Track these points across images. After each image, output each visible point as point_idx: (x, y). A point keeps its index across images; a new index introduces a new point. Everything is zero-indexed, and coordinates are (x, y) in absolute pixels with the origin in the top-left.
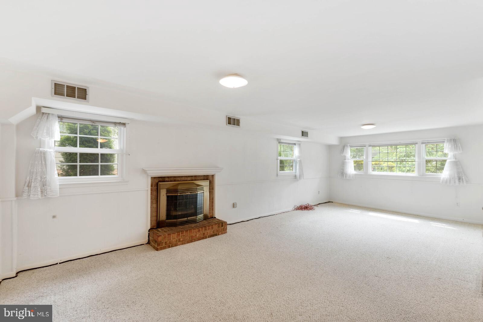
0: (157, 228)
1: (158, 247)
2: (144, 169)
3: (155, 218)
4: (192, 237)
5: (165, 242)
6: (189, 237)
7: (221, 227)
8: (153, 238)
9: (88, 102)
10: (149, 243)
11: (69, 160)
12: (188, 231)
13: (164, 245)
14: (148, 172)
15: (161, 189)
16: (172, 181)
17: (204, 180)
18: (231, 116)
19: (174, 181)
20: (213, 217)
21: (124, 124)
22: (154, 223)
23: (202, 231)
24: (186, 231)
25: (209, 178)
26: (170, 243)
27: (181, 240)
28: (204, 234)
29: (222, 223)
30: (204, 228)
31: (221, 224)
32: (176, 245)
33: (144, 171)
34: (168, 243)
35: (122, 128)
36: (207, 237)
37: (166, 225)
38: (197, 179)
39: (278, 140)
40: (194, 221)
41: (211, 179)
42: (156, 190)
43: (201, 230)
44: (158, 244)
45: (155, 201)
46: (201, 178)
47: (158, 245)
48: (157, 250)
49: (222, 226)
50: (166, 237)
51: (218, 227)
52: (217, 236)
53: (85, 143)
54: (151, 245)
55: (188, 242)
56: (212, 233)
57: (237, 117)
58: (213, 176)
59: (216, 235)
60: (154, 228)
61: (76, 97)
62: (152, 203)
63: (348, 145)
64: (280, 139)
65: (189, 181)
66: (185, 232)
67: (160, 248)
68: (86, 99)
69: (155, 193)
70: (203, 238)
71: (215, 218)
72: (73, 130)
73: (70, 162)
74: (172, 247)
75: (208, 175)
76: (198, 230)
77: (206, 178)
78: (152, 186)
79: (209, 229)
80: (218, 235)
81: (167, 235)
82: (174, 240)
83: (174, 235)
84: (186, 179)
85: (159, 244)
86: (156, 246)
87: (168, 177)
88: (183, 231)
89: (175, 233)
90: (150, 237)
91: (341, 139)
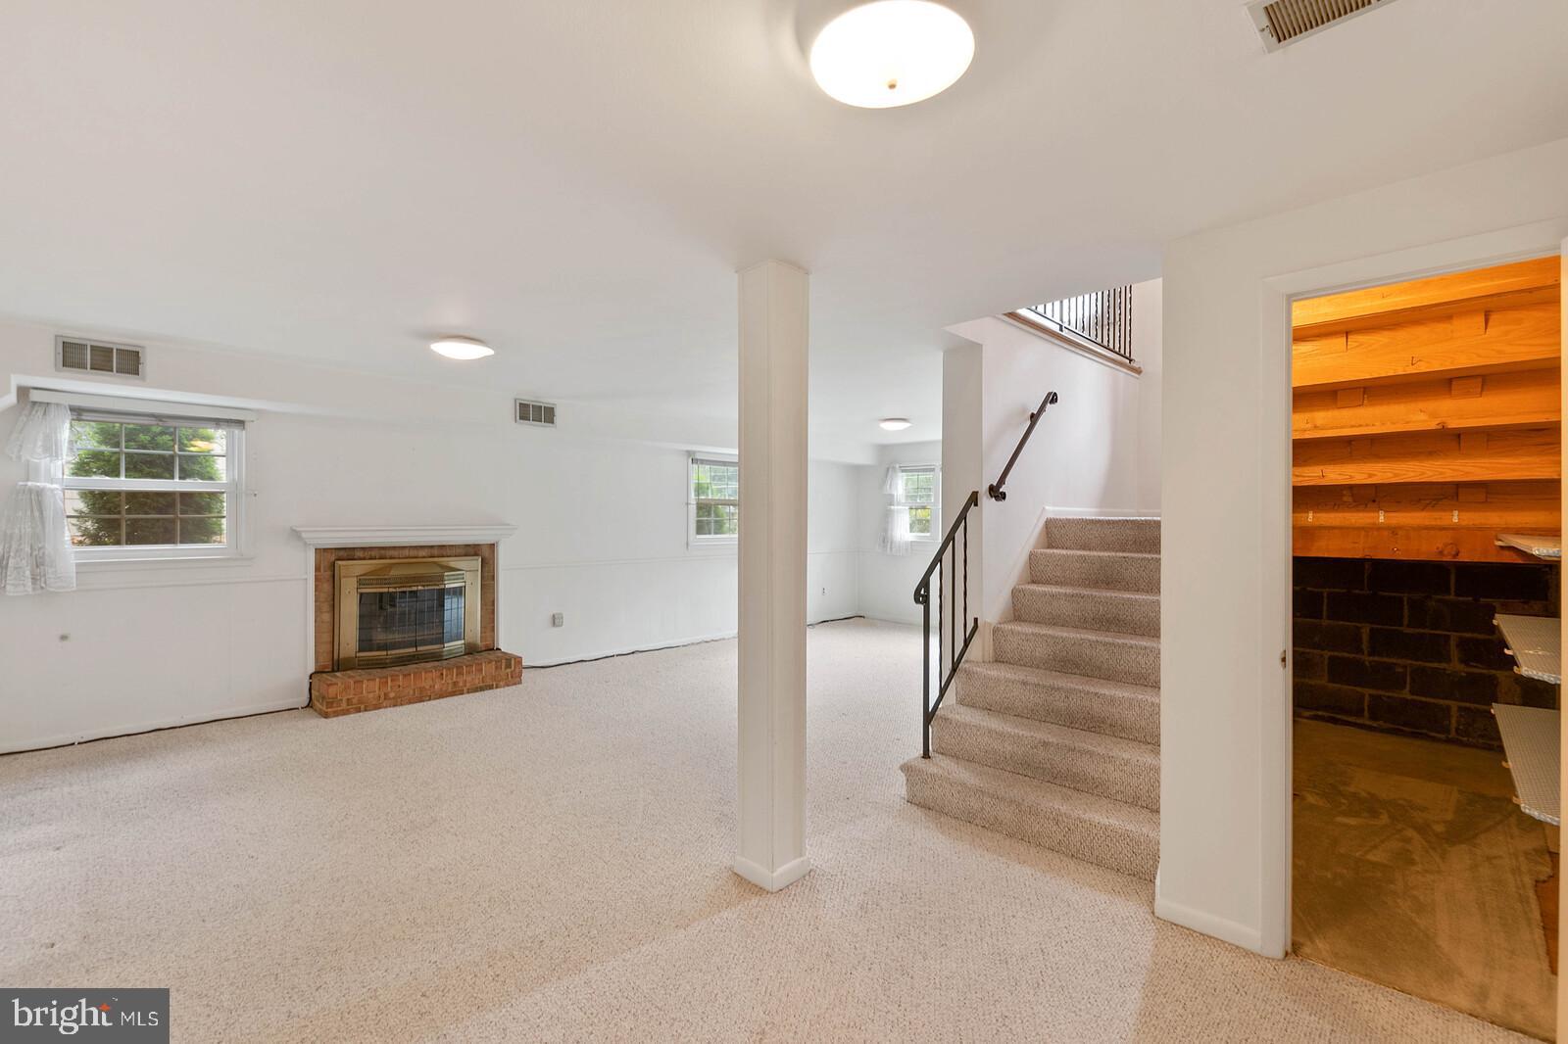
0: (333, 671)
1: (329, 710)
2: (298, 529)
3: (326, 648)
4: (422, 689)
5: (348, 699)
6: (414, 690)
7: (506, 668)
8: (319, 691)
9: (144, 379)
10: (310, 705)
11: (100, 509)
12: (410, 675)
13: (344, 705)
14: (304, 535)
15: (344, 577)
16: (375, 559)
17: (466, 555)
18: (528, 398)
19: (381, 558)
20: (492, 649)
21: (241, 423)
22: (326, 660)
23: (449, 676)
24: (405, 676)
25: (484, 555)
26: (360, 702)
27: (392, 695)
28: (455, 684)
29: (506, 659)
30: (455, 670)
31: (504, 661)
32: (377, 707)
33: (295, 534)
34: (355, 701)
35: (236, 432)
36: (465, 689)
37: (359, 665)
38: (445, 554)
39: (689, 453)
40: (437, 657)
41: (486, 553)
42: (331, 579)
43: (447, 676)
44: (327, 703)
45: (326, 607)
46: (458, 551)
47: (330, 704)
48: (326, 716)
49: (508, 666)
50: (349, 687)
51: (496, 668)
52: (491, 691)
53: (139, 466)
54: (315, 710)
55: (410, 702)
56: (477, 682)
57: (546, 400)
58: (492, 546)
59: (491, 687)
60: (327, 670)
61: (115, 369)
62: (318, 610)
63: (897, 466)
64: (694, 452)
65: (424, 557)
66: (401, 677)
67: (334, 712)
68: (136, 372)
69: (327, 587)
70: (453, 694)
71: (498, 649)
72: (109, 437)
73: (102, 511)
74: (366, 710)
75: (479, 545)
76: (438, 674)
77: (471, 550)
78: (317, 569)
79: (469, 673)
80: (497, 687)
81: (352, 682)
82: (371, 695)
83: (371, 683)
84: (413, 553)
85: (332, 703)
86: (324, 709)
87: (363, 549)
88: (398, 676)
89: (374, 680)
90: (313, 691)
91: (883, 449)
